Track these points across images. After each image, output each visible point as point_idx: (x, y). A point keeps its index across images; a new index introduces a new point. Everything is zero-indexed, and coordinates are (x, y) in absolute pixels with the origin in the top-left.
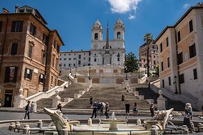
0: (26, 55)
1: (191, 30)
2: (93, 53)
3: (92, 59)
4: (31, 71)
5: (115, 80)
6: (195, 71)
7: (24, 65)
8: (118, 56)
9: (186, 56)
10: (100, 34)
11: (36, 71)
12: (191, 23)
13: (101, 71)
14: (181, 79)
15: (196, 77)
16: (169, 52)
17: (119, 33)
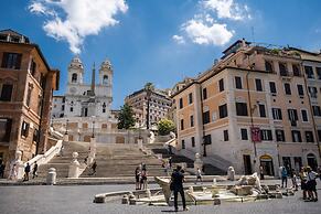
0: (25, 103)
1: (222, 89)
2: (69, 100)
3: (67, 108)
4: (28, 125)
5: (114, 139)
6: (226, 132)
7: (22, 118)
8: (104, 106)
9: (215, 115)
10: (80, 76)
11: (32, 125)
12: (221, 82)
13: (85, 126)
14: (207, 140)
15: (226, 139)
16: (194, 110)
17: (106, 77)
